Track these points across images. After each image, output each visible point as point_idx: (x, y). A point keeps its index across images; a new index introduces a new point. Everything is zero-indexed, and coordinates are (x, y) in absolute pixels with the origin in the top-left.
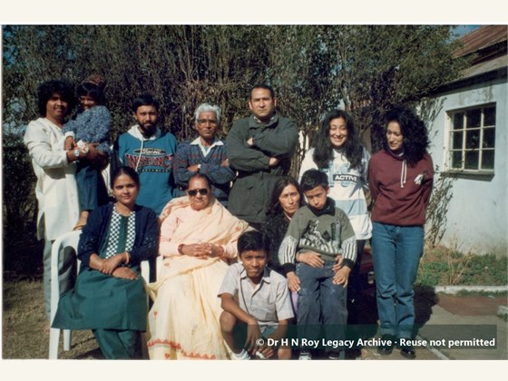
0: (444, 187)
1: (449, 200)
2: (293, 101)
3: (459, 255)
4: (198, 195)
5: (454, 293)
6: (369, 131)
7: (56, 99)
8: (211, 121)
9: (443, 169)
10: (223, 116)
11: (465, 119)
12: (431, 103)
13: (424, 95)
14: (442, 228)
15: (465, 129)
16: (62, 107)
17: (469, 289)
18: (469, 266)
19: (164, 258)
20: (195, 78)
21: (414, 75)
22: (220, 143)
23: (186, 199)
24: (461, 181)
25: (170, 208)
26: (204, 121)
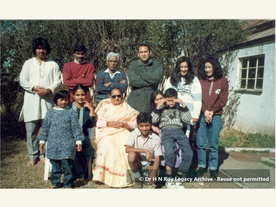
0: (236, 98)
1: (238, 105)
2: (158, 51)
3: (242, 134)
4: (117, 98)
5: (239, 151)
6: (197, 68)
7: (39, 49)
8: (115, 61)
9: (235, 89)
10: (121, 59)
11: (248, 63)
12: (231, 54)
13: (227, 50)
14: (234, 119)
15: (248, 68)
16: (43, 53)
17: (247, 149)
18: (247, 139)
19: (99, 128)
20: (107, 38)
21: (222, 39)
22: (119, 72)
23: (109, 100)
24: (244, 95)
25: (101, 104)
26: (111, 61)
